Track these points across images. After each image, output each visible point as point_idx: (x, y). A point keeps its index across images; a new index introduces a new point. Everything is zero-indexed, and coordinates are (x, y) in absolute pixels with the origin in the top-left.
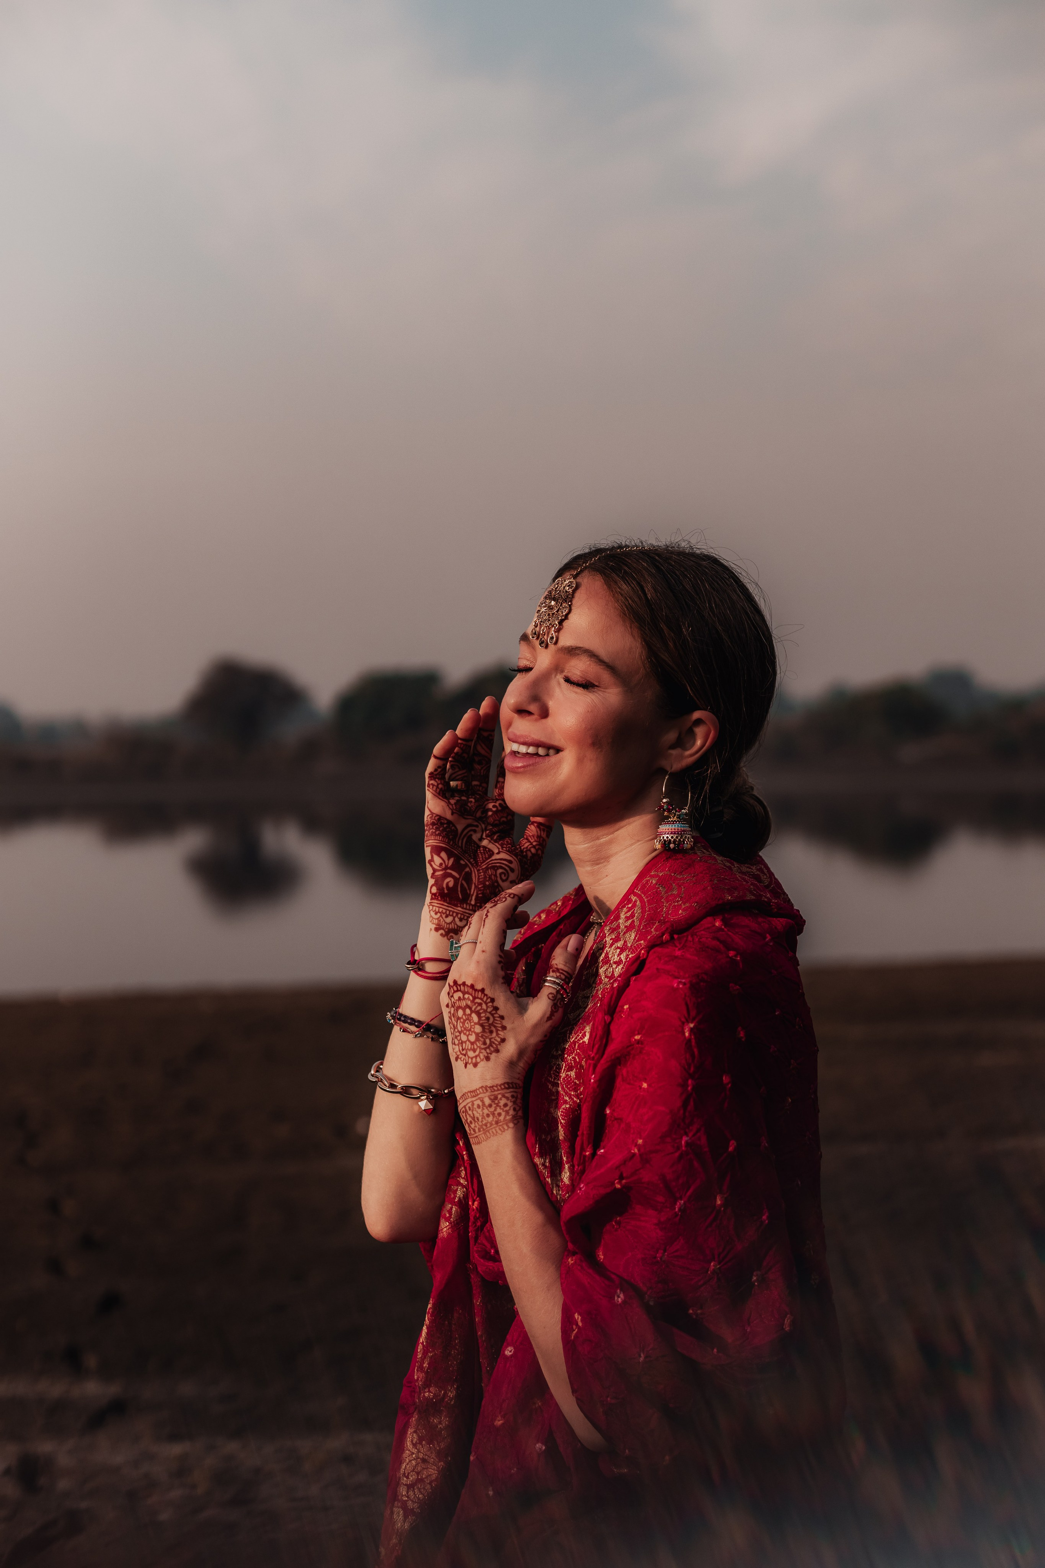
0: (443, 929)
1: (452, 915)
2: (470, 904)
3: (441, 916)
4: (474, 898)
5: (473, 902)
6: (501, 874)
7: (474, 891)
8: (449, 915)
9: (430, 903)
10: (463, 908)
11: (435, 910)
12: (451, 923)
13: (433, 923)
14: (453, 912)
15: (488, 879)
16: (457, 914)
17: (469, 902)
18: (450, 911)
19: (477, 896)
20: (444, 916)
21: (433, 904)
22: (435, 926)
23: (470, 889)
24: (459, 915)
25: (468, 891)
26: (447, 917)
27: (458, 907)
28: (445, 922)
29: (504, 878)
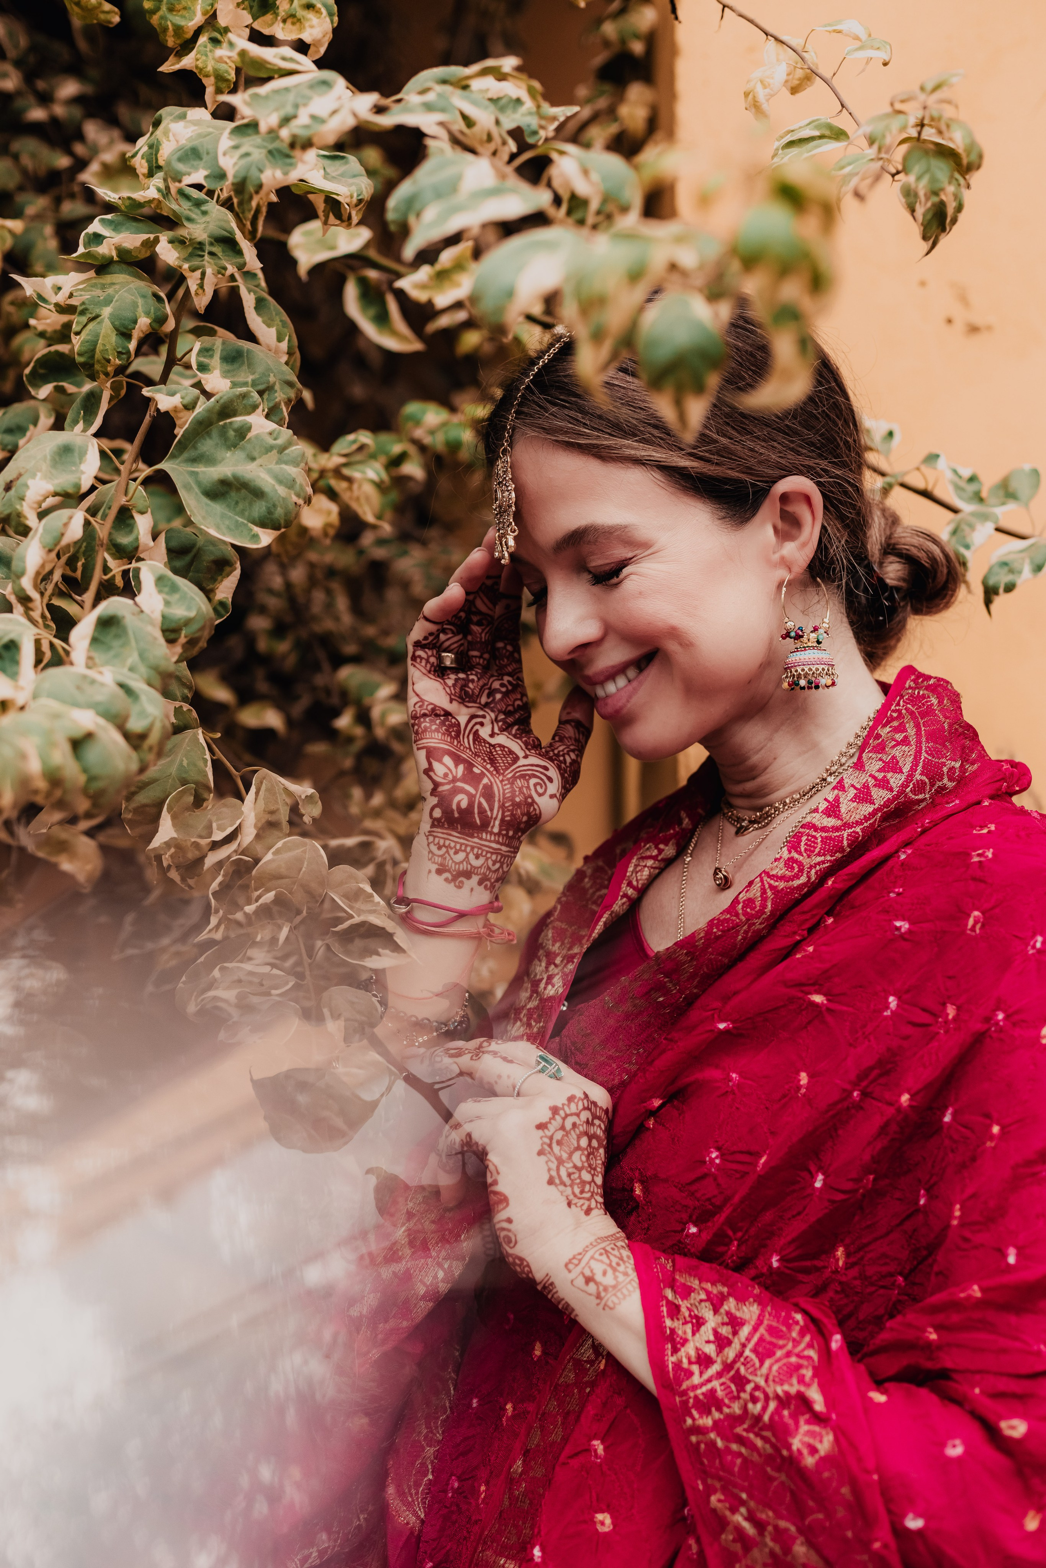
0: (449, 871)
1: (465, 851)
2: (492, 833)
3: (447, 852)
4: (497, 823)
5: (496, 830)
6: (535, 785)
7: (498, 811)
8: (460, 850)
9: (429, 832)
10: (481, 839)
11: (438, 843)
12: (462, 862)
13: (434, 863)
14: (467, 846)
15: (517, 793)
16: (473, 848)
17: (489, 829)
18: (461, 844)
19: (502, 820)
20: (452, 852)
21: (435, 834)
22: (436, 866)
23: (492, 810)
24: (476, 850)
25: (489, 813)
26: (456, 853)
27: (473, 837)
28: (453, 861)
29: (541, 791)
